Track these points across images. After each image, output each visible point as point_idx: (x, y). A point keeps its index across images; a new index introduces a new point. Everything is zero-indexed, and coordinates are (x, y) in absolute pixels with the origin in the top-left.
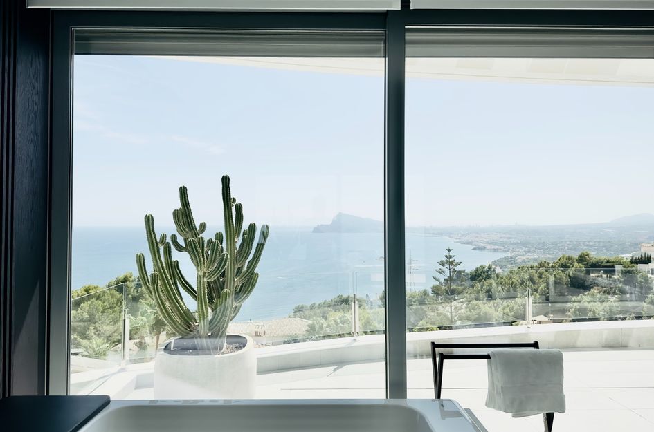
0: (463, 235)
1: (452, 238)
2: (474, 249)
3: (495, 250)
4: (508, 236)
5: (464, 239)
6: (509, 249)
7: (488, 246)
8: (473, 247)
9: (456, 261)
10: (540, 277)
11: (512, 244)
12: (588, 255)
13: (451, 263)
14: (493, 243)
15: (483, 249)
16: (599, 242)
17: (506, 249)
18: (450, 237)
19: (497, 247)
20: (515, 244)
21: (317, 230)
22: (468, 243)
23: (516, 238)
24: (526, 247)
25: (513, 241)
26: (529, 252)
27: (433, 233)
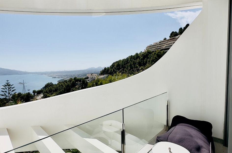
1: (46, 75)
2: (53, 78)
3: (59, 78)
4: (62, 74)
5: (49, 75)
7: (57, 77)
10: (64, 84)
11: (63, 76)
12: (76, 78)
14: (58, 76)
15: (55, 78)
16: (84, 74)
19: (59, 77)
20: (64, 76)
22: (51, 76)
24: (67, 76)
25: (64, 75)
26: (68, 78)
27: (40, 74)
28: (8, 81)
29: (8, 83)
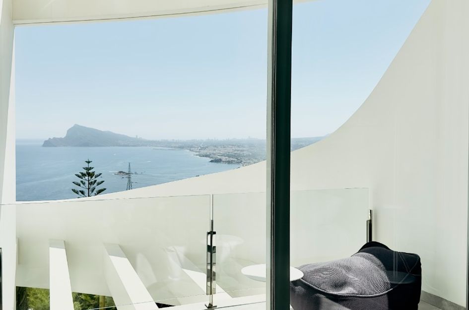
0: (202, 148)
1: (193, 151)
2: (212, 161)
4: (241, 149)
5: (203, 152)
6: (241, 161)
7: (224, 159)
8: (210, 160)
9: (96, 174)
13: (91, 175)
14: (228, 156)
15: (218, 161)
17: (239, 161)
18: (190, 150)
21: (48, 143)
22: (206, 156)
23: (247, 150)
24: (256, 159)
25: (246, 153)
27: (174, 147)
28: (89, 162)
29: (91, 168)
